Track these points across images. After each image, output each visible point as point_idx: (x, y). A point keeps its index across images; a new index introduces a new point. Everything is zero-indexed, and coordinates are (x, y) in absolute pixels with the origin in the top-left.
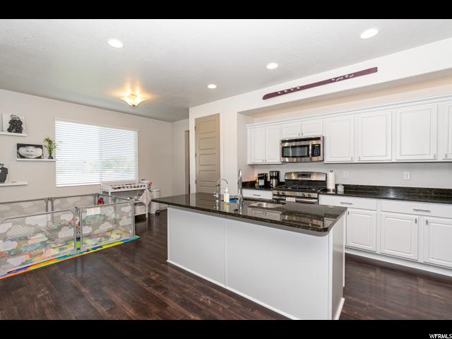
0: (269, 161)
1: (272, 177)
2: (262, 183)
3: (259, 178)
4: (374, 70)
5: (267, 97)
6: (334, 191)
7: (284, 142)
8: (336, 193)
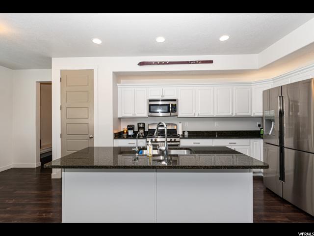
0: (138, 115)
1: (139, 128)
2: (131, 133)
3: (129, 129)
4: (211, 62)
5: (141, 64)
6: (182, 135)
7: (150, 101)
8: (183, 137)
